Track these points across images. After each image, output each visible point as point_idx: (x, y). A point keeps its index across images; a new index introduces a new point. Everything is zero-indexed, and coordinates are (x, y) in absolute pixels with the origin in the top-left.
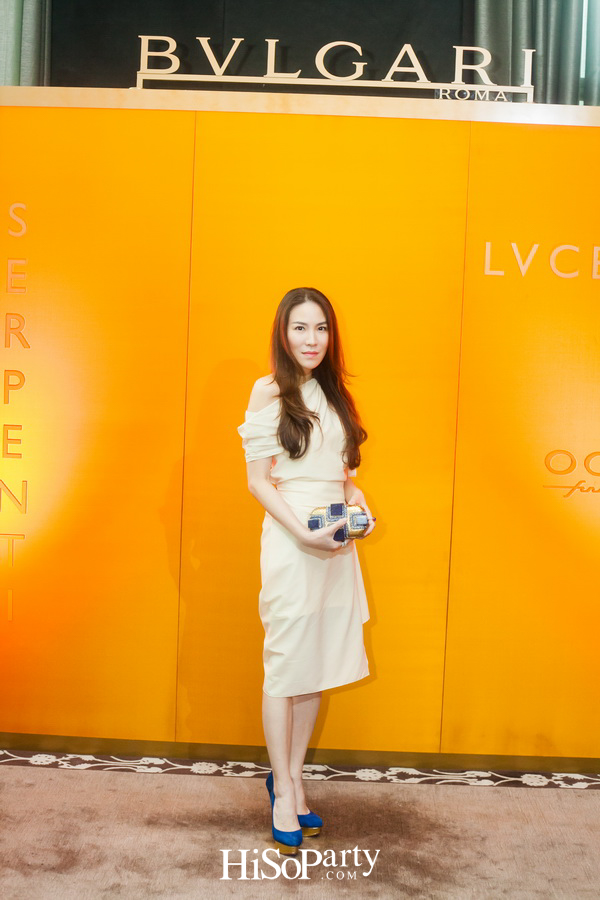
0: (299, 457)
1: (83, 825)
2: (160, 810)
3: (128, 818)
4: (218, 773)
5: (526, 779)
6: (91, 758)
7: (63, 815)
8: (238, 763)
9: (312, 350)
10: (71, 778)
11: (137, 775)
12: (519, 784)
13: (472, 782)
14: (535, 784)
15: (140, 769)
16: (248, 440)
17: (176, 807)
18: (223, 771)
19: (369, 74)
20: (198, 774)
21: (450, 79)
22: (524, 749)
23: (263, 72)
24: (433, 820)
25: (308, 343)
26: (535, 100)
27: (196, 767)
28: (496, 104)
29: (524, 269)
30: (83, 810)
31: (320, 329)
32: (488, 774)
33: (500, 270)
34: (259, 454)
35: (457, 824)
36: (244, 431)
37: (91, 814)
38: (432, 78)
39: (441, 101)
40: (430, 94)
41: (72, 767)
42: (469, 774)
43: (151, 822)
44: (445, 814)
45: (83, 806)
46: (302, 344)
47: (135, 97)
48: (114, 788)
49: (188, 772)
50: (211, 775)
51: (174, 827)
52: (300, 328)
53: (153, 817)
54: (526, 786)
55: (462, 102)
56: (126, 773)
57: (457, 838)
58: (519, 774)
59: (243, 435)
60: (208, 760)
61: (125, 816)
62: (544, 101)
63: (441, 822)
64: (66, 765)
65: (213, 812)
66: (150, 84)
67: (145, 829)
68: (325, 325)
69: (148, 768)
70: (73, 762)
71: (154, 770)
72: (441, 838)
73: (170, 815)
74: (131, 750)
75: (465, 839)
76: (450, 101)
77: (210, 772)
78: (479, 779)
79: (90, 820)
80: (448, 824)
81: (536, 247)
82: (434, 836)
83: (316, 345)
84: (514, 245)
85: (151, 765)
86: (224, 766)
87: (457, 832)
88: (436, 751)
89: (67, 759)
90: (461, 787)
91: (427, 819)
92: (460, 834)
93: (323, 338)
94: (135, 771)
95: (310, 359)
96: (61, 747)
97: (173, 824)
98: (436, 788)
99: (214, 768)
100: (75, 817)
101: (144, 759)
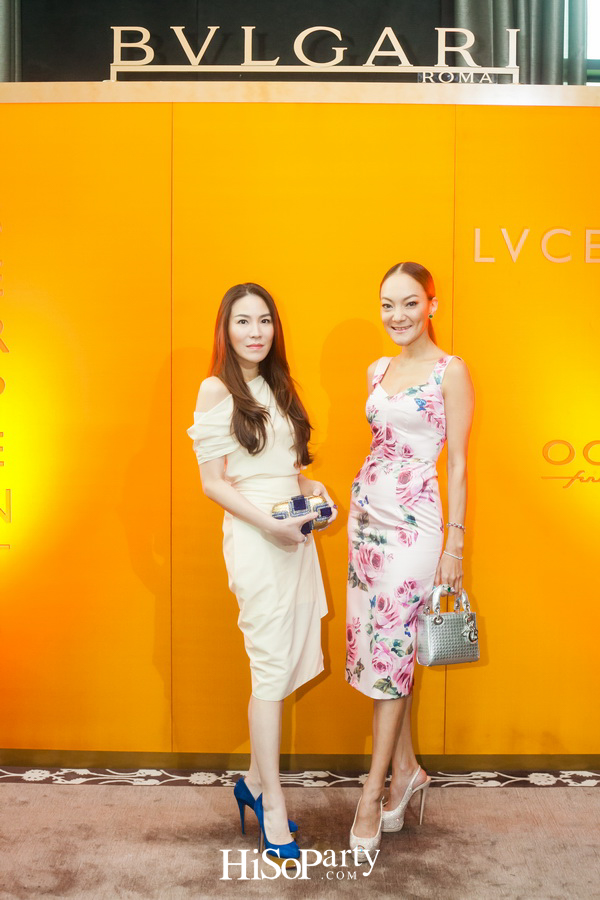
0: (258, 452)
1: (80, 844)
2: (159, 824)
3: (126, 834)
4: (218, 784)
5: (533, 778)
6: (86, 772)
7: (59, 833)
8: (237, 772)
9: (257, 342)
10: (66, 793)
11: (134, 788)
12: (526, 784)
13: (478, 784)
14: (543, 783)
15: (137, 782)
16: (200, 441)
17: (175, 821)
18: (223, 781)
19: (349, 60)
20: (197, 785)
21: (433, 61)
22: (531, 748)
23: (240, 60)
24: (440, 825)
25: (251, 336)
26: (520, 82)
27: (195, 778)
28: (481, 86)
29: (515, 255)
30: (79, 828)
31: (264, 321)
32: (494, 775)
33: (491, 257)
34: (212, 455)
35: (465, 829)
36: (195, 432)
37: (87, 831)
38: (414, 61)
39: (424, 84)
40: (413, 78)
41: (67, 782)
42: (474, 775)
43: (151, 838)
44: (452, 819)
45: (79, 823)
46: (246, 337)
47: (108, 90)
48: (110, 803)
49: (187, 783)
50: (210, 785)
51: (174, 842)
52: (243, 322)
53: (152, 832)
54: (533, 785)
55: (446, 85)
56: (122, 787)
57: (466, 843)
58: (526, 774)
59: (193, 437)
60: (207, 770)
61: (123, 832)
62: (529, 82)
63: (448, 827)
64: (60, 780)
65: (214, 824)
66: (123, 77)
67: (144, 845)
68: (269, 318)
69: (145, 780)
70: (68, 777)
71: (151, 782)
72: (450, 844)
73: (169, 829)
74: (126, 763)
75: (474, 844)
76: (434, 85)
77: (209, 782)
78: (486, 780)
79: (87, 838)
80: (456, 829)
81: (526, 232)
82: (442, 842)
83: (260, 337)
84: (504, 231)
85: (147, 778)
86: (223, 776)
87: (466, 837)
88: (441, 753)
89: (61, 773)
90: (468, 788)
91: (434, 825)
92: (469, 839)
93: (268, 330)
94: (131, 784)
95: (256, 352)
96: (56, 761)
97: (173, 838)
98: (443, 792)
99: (213, 778)
100: (72, 835)
101: (140, 771)
